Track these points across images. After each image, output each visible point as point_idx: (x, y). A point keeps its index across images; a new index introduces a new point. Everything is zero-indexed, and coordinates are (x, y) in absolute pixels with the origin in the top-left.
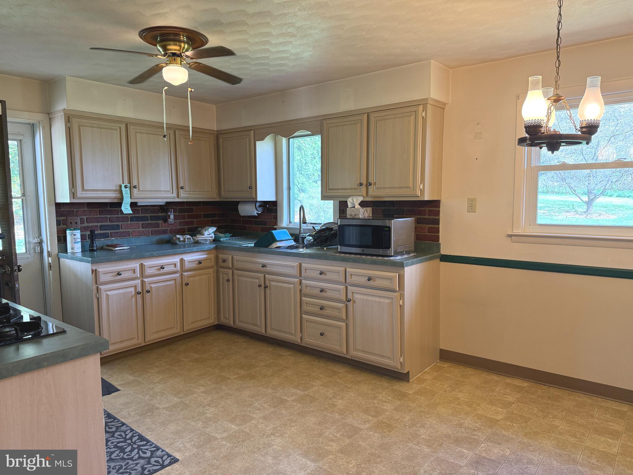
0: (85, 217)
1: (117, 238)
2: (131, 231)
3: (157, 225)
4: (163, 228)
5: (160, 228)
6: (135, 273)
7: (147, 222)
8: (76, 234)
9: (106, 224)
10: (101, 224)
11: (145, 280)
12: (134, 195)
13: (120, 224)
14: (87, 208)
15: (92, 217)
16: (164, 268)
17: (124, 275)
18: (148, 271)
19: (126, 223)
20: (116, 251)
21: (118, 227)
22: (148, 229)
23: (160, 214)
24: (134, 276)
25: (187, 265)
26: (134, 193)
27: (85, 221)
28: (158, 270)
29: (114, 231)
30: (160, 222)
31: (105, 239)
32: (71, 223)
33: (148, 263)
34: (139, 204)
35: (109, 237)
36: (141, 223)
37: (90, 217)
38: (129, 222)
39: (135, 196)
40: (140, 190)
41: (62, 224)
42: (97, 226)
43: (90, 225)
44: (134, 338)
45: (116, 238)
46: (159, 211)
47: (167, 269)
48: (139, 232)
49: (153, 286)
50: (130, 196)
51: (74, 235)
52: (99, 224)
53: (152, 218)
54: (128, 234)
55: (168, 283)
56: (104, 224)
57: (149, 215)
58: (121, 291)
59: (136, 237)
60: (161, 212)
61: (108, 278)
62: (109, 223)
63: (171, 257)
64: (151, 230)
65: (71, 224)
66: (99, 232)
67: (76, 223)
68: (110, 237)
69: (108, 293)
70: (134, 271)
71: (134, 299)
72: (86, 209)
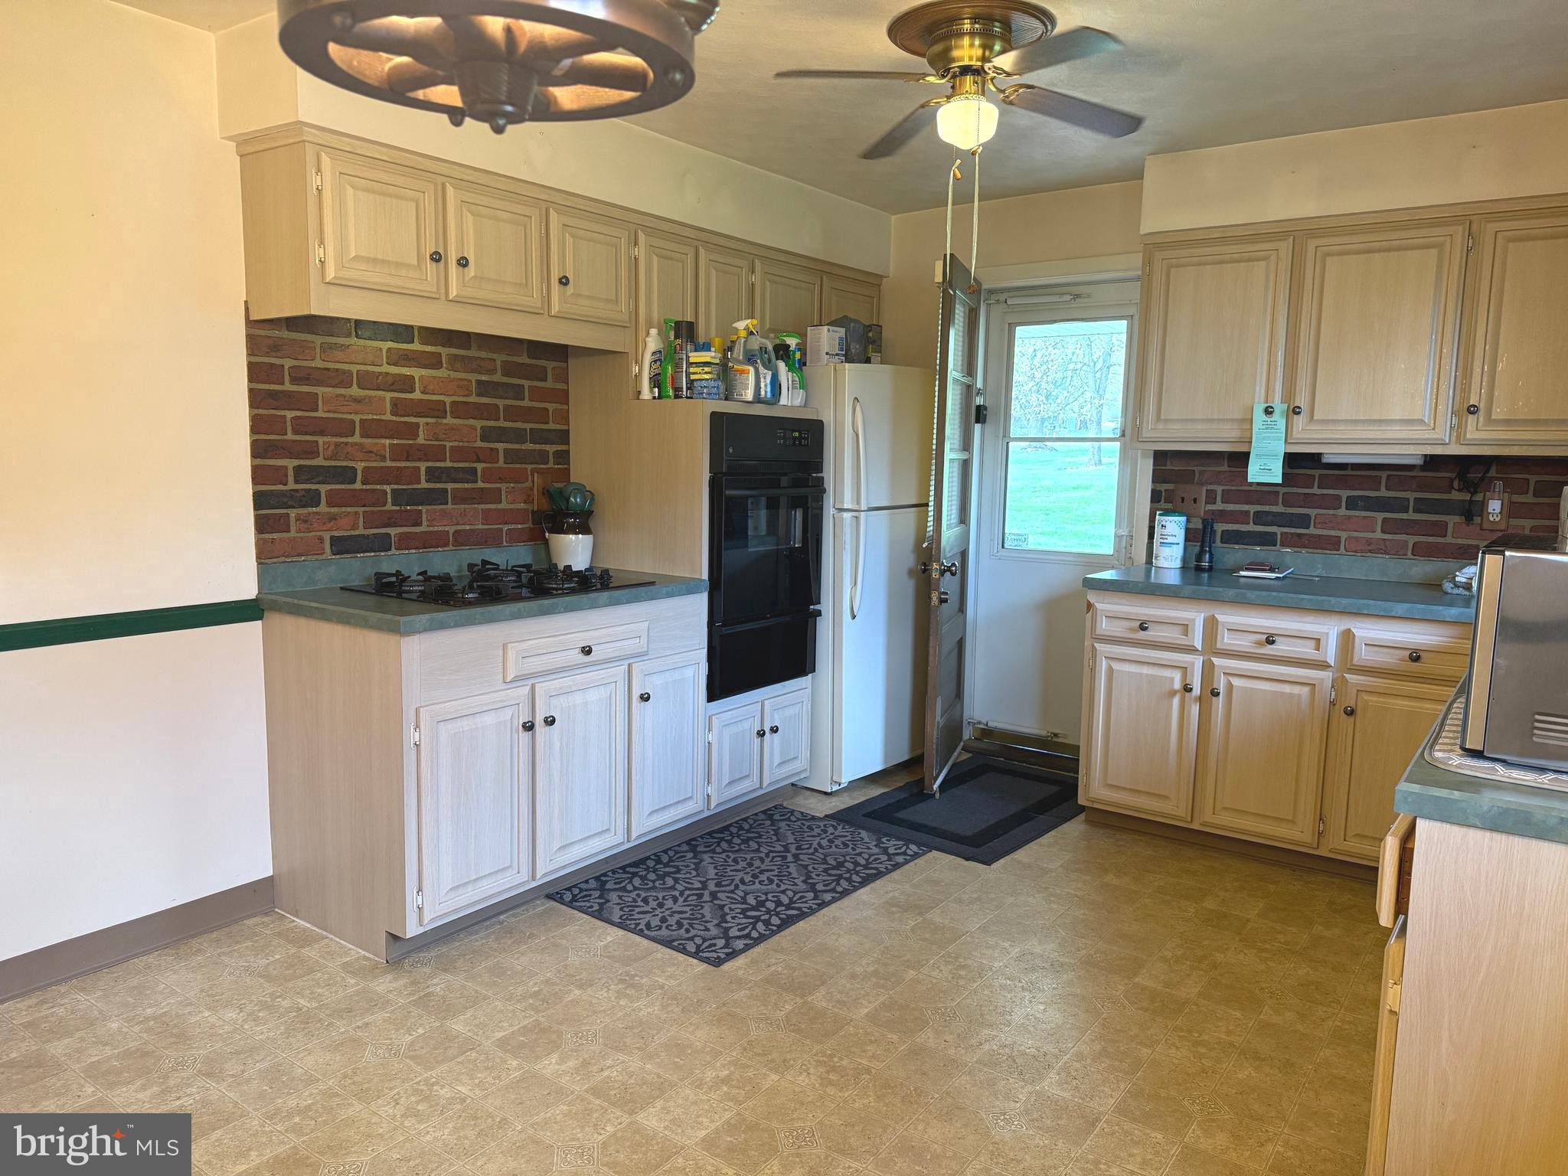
0: (1219, 489)
1: (1299, 549)
2: (1344, 535)
3: (1441, 529)
4: (1460, 541)
5: (1449, 539)
6: (1187, 636)
7: (1404, 516)
8: (1167, 524)
9: (1274, 509)
10: (1259, 508)
11: (1216, 661)
12: (1294, 433)
13: (1312, 512)
14: (1229, 466)
15: (1238, 488)
16: (1273, 642)
17: (1154, 633)
18: (1226, 640)
19: (1331, 512)
20: (1242, 580)
21: (1304, 521)
22: (1403, 537)
23: (1455, 496)
24: (1182, 640)
25: (1363, 655)
26: (1294, 429)
27: (1219, 498)
28: (1259, 644)
29: (1293, 530)
30: (1452, 520)
31: (1265, 548)
32: (1183, 499)
33: (1228, 617)
34: (1326, 460)
35: (1275, 545)
36: (1380, 516)
37: (1234, 488)
38: (1343, 511)
39: (1299, 436)
40: (1315, 418)
41: (1163, 500)
42: (1247, 513)
43: (1228, 509)
44: (1166, 797)
45: (1296, 549)
46: (1452, 487)
47: (1281, 648)
48: (1369, 542)
49: (1236, 682)
50: (1284, 435)
51: (1162, 526)
52: (1252, 509)
53: (1421, 506)
54: (1333, 544)
55: (1287, 689)
56: (1266, 508)
57: (1412, 496)
58: (1146, 670)
59: (1359, 554)
60: (1459, 490)
61: (1118, 629)
62: (1279, 509)
63: (1310, 618)
64: (1411, 540)
65: (1183, 502)
66: (1251, 530)
67: (1195, 501)
68: (1278, 543)
69: (1116, 666)
70: (1185, 628)
71: (1176, 701)
72: (1225, 468)
